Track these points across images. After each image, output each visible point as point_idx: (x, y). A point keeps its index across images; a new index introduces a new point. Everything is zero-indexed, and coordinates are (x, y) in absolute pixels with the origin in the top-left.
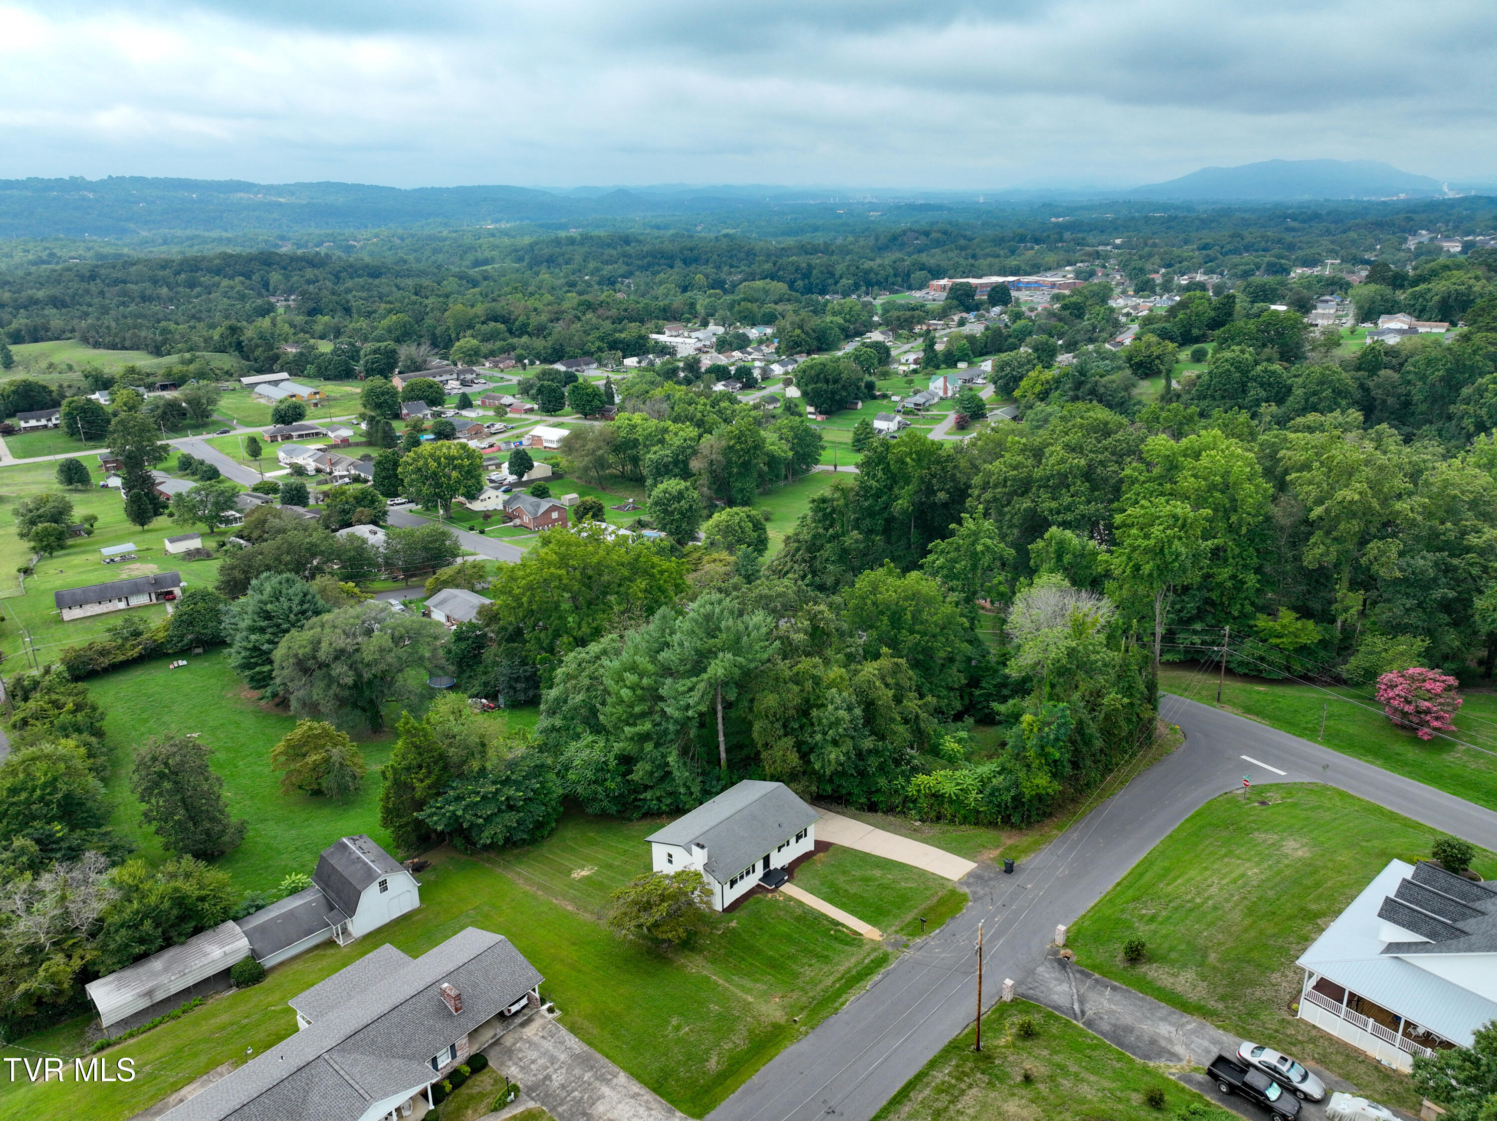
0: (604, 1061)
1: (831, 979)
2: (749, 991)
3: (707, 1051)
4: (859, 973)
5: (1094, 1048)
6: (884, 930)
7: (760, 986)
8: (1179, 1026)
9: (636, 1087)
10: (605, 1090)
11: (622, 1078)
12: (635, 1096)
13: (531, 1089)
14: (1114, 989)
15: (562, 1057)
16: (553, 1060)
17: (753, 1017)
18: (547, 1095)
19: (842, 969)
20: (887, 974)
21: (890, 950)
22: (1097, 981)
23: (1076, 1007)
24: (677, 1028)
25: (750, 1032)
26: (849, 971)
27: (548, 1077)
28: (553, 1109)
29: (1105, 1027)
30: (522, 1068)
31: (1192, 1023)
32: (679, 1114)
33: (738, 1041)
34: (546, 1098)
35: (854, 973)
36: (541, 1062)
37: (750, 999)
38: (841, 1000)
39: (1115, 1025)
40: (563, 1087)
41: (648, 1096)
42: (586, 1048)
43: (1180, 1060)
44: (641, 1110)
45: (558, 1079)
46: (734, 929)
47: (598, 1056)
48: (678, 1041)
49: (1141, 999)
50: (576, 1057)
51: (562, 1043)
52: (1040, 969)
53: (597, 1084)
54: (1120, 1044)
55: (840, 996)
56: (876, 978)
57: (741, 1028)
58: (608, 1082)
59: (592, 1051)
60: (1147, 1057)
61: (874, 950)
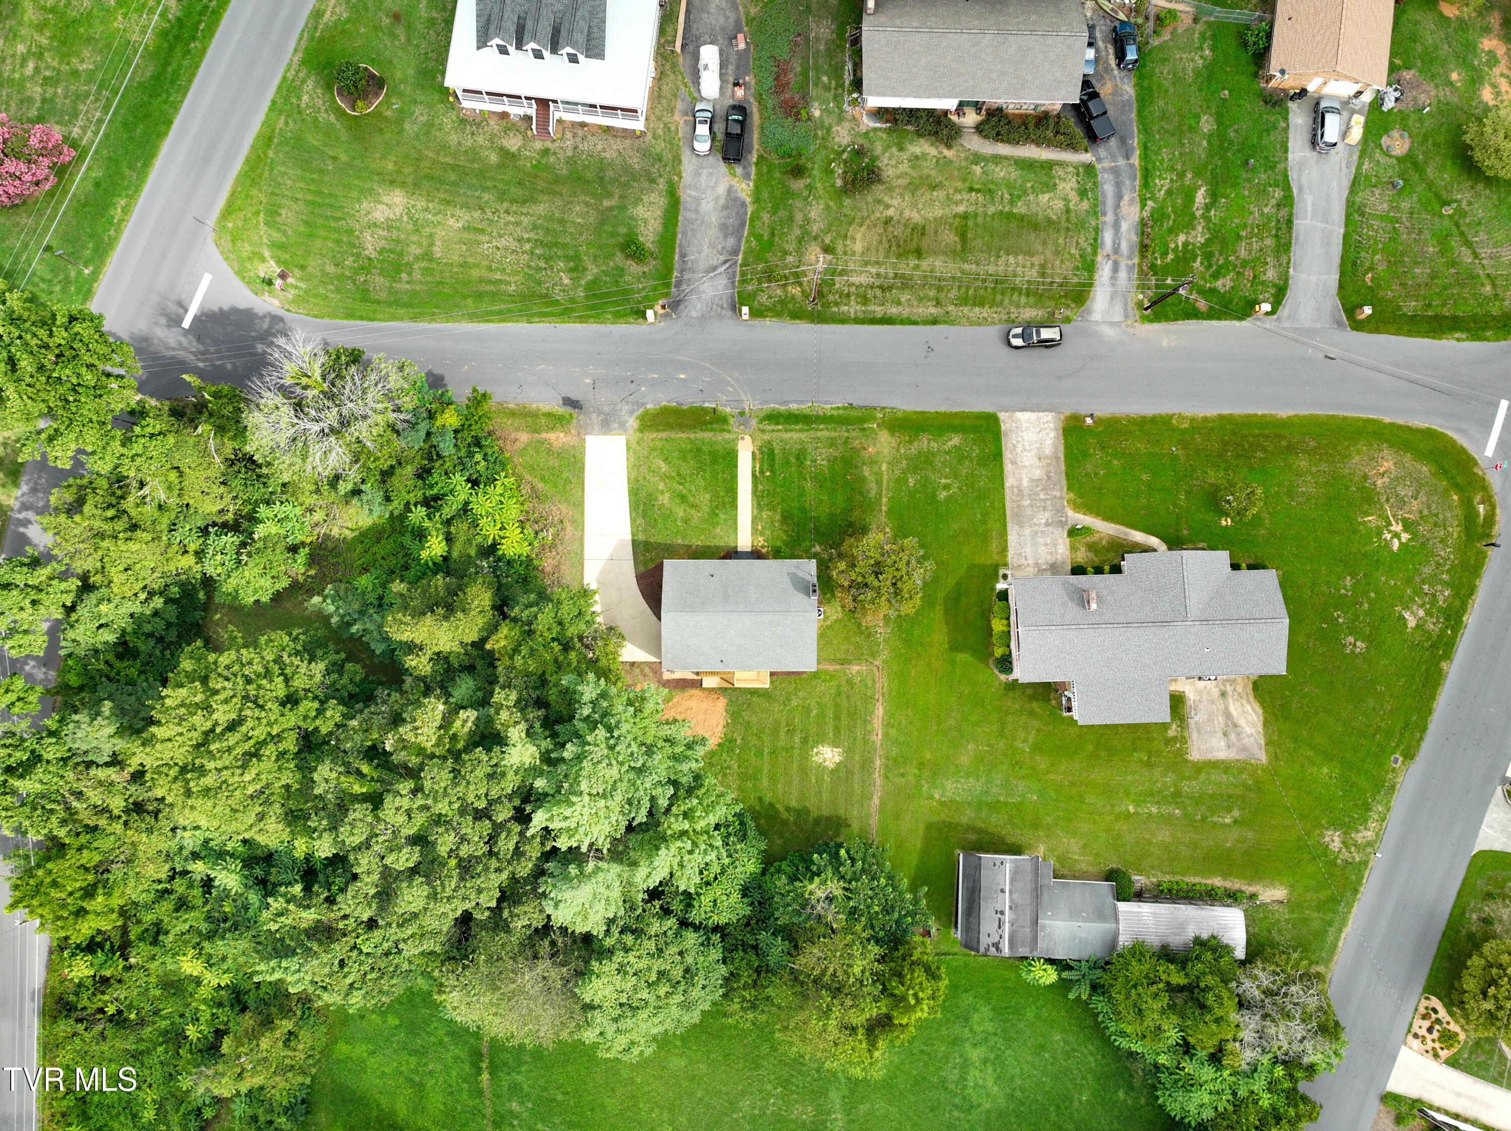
0: (1008, 505)
1: (819, 434)
2: (879, 475)
3: (949, 453)
4: (796, 423)
5: (758, 237)
6: (735, 441)
7: (866, 471)
8: (698, 200)
9: (1008, 467)
10: (1025, 483)
11: (1009, 482)
12: (1014, 463)
13: (1062, 524)
14: (683, 256)
15: (1027, 532)
16: (1035, 534)
17: (898, 451)
18: (1058, 511)
19: (803, 436)
20: (785, 403)
21: (754, 422)
22: (681, 272)
23: (722, 269)
24: (946, 487)
25: (911, 442)
26: (801, 430)
27: (1047, 524)
28: (1062, 498)
29: (731, 242)
30: (1055, 545)
31: (687, 195)
32: (1003, 428)
33: (925, 443)
34: (1059, 511)
35: (800, 426)
36: (1041, 540)
37: (884, 467)
38: (835, 413)
39: (725, 237)
40: (1045, 508)
41: (1007, 456)
42: (1009, 525)
43: (731, 186)
44: (1019, 450)
45: (1043, 517)
46: (820, 544)
47: (1008, 512)
48: (956, 475)
49: (684, 233)
50: (1020, 524)
51: (1019, 543)
52: (694, 314)
53: (1026, 492)
54: (743, 225)
55: (832, 416)
56: (794, 407)
57: (914, 449)
58: (1019, 488)
59: (1008, 519)
60: (743, 204)
61: (763, 431)
